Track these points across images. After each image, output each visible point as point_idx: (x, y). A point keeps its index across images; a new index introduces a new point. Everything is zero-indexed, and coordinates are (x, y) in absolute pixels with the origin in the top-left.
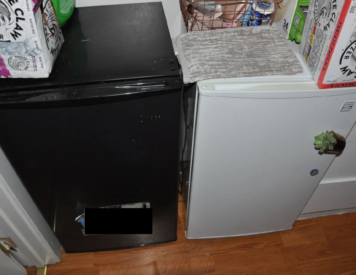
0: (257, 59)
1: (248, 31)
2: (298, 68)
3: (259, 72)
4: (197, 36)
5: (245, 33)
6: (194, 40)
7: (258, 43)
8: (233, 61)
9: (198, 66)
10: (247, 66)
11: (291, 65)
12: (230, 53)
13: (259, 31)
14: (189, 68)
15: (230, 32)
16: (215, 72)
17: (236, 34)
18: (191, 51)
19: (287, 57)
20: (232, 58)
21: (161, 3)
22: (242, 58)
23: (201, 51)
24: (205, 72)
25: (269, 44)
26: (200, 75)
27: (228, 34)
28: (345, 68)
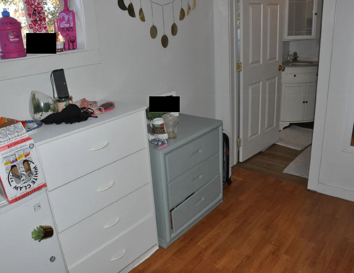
28: (16, 187)
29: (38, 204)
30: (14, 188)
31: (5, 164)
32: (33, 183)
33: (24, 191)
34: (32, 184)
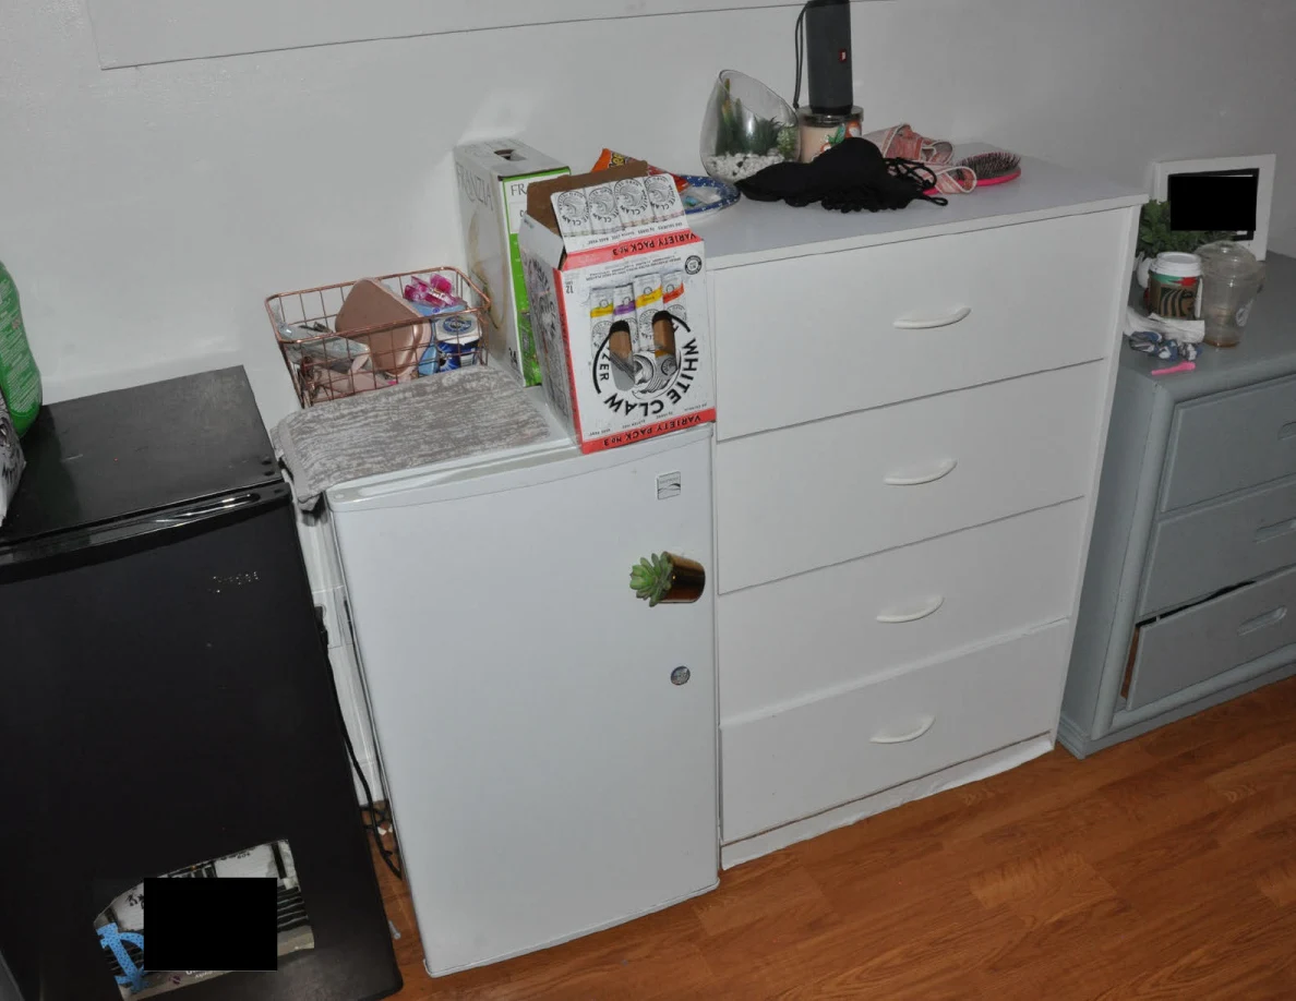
0: (449, 429)
1: (432, 385)
2: (538, 427)
3: (453, 449)
4: (321, 412)
5: (428, 389)
6: (316, 420)
7: (455, 403)
8: (401, 441)
9: (323, 461)
10: (426, 443)
11: (523, 426)
12: (393, 430)
13: (456, 379)
14: (306, 470)
15: (395, 393)
16: (359, 465)
17: (408, 394)
18: (309, 441)
19: (517, 413)
20: (396, 436)
21: (242, 367)
22: (418, 433)
23: (330, 436)
24: (339, 468)
25: (478, 399)
26: (329, 476)
27: (390, 399)
28: (614, 398)
29: (676, 476)
30: (606, 402)
31: (591, 313)
32: (672, 398)
33: (636, 420)
34: (666, 400)
